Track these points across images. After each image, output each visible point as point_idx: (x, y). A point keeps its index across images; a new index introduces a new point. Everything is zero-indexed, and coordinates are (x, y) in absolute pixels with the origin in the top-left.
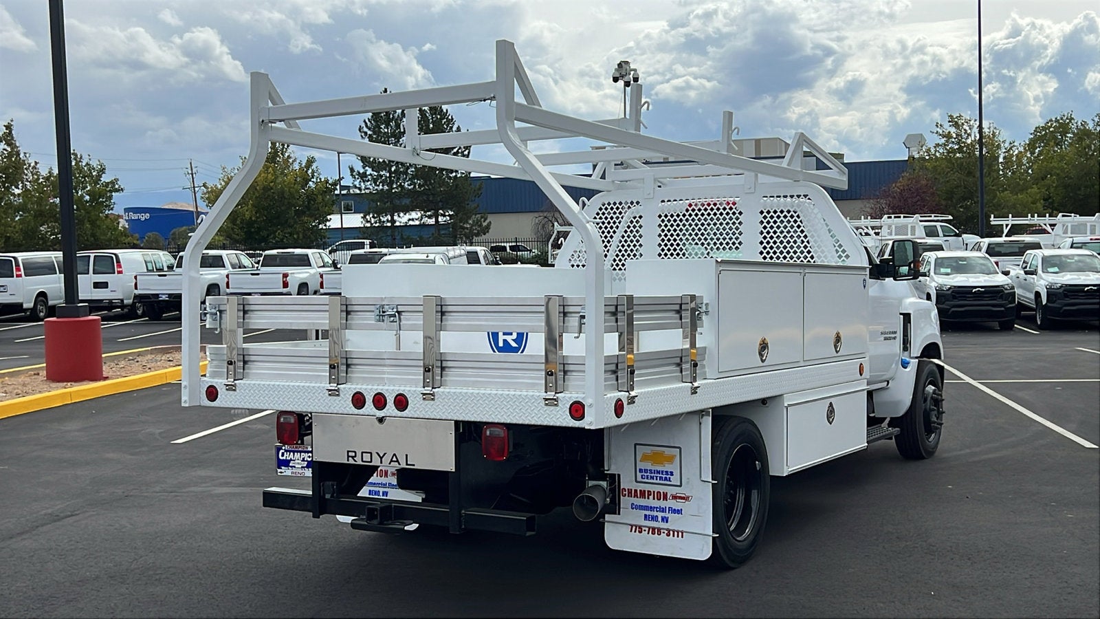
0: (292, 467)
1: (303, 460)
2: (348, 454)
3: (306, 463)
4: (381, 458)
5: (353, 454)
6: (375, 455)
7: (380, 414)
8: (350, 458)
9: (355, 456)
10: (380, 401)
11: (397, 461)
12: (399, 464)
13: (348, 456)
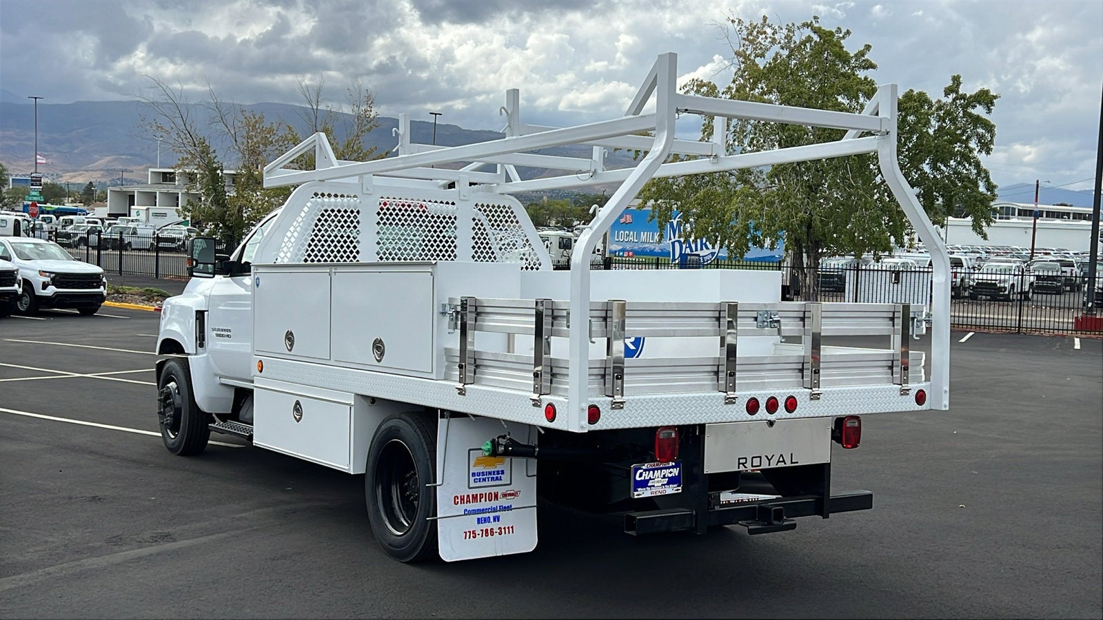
0: (650, 486)
1: (664, 477)
2: (739, 461)
3: (667, 479)
4: (769, 460)
5: (744, 461)
6: (764, 459)
7: (772, 417)
8: (741, 465)
9: (746, 463)
10: (772, 405)
11: (784, 461)
12: (785, 464)
13: (739, 464)
